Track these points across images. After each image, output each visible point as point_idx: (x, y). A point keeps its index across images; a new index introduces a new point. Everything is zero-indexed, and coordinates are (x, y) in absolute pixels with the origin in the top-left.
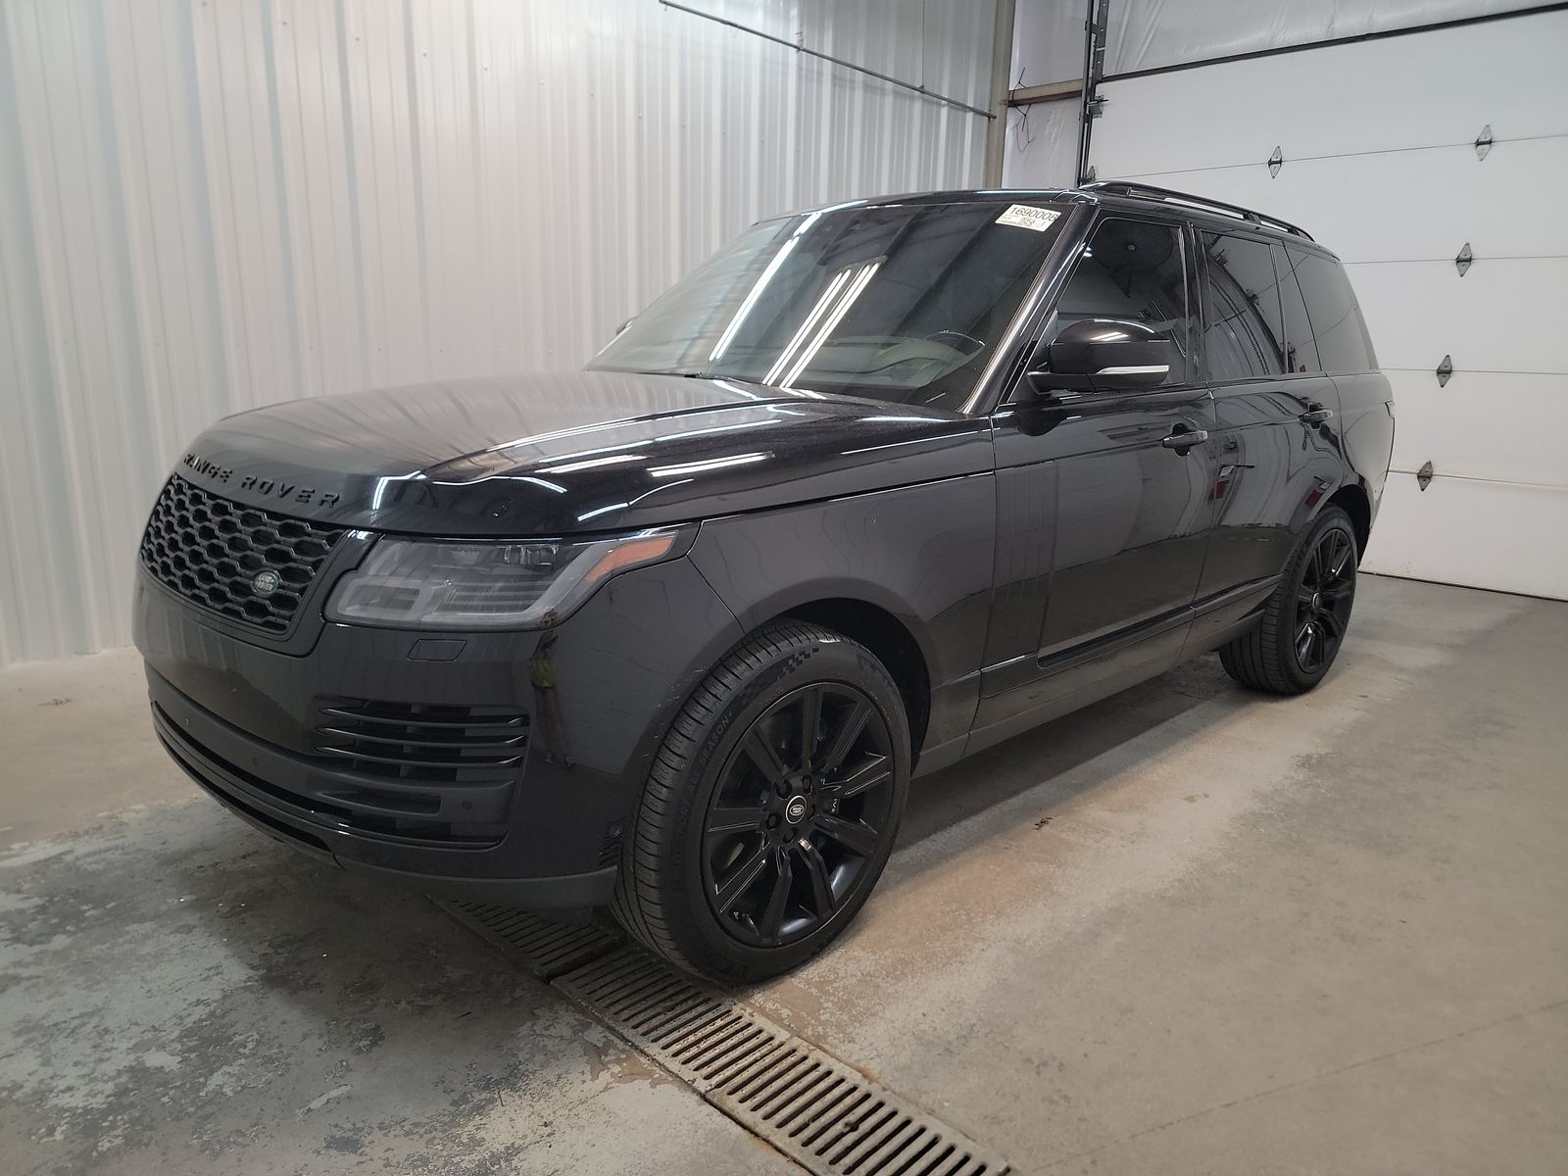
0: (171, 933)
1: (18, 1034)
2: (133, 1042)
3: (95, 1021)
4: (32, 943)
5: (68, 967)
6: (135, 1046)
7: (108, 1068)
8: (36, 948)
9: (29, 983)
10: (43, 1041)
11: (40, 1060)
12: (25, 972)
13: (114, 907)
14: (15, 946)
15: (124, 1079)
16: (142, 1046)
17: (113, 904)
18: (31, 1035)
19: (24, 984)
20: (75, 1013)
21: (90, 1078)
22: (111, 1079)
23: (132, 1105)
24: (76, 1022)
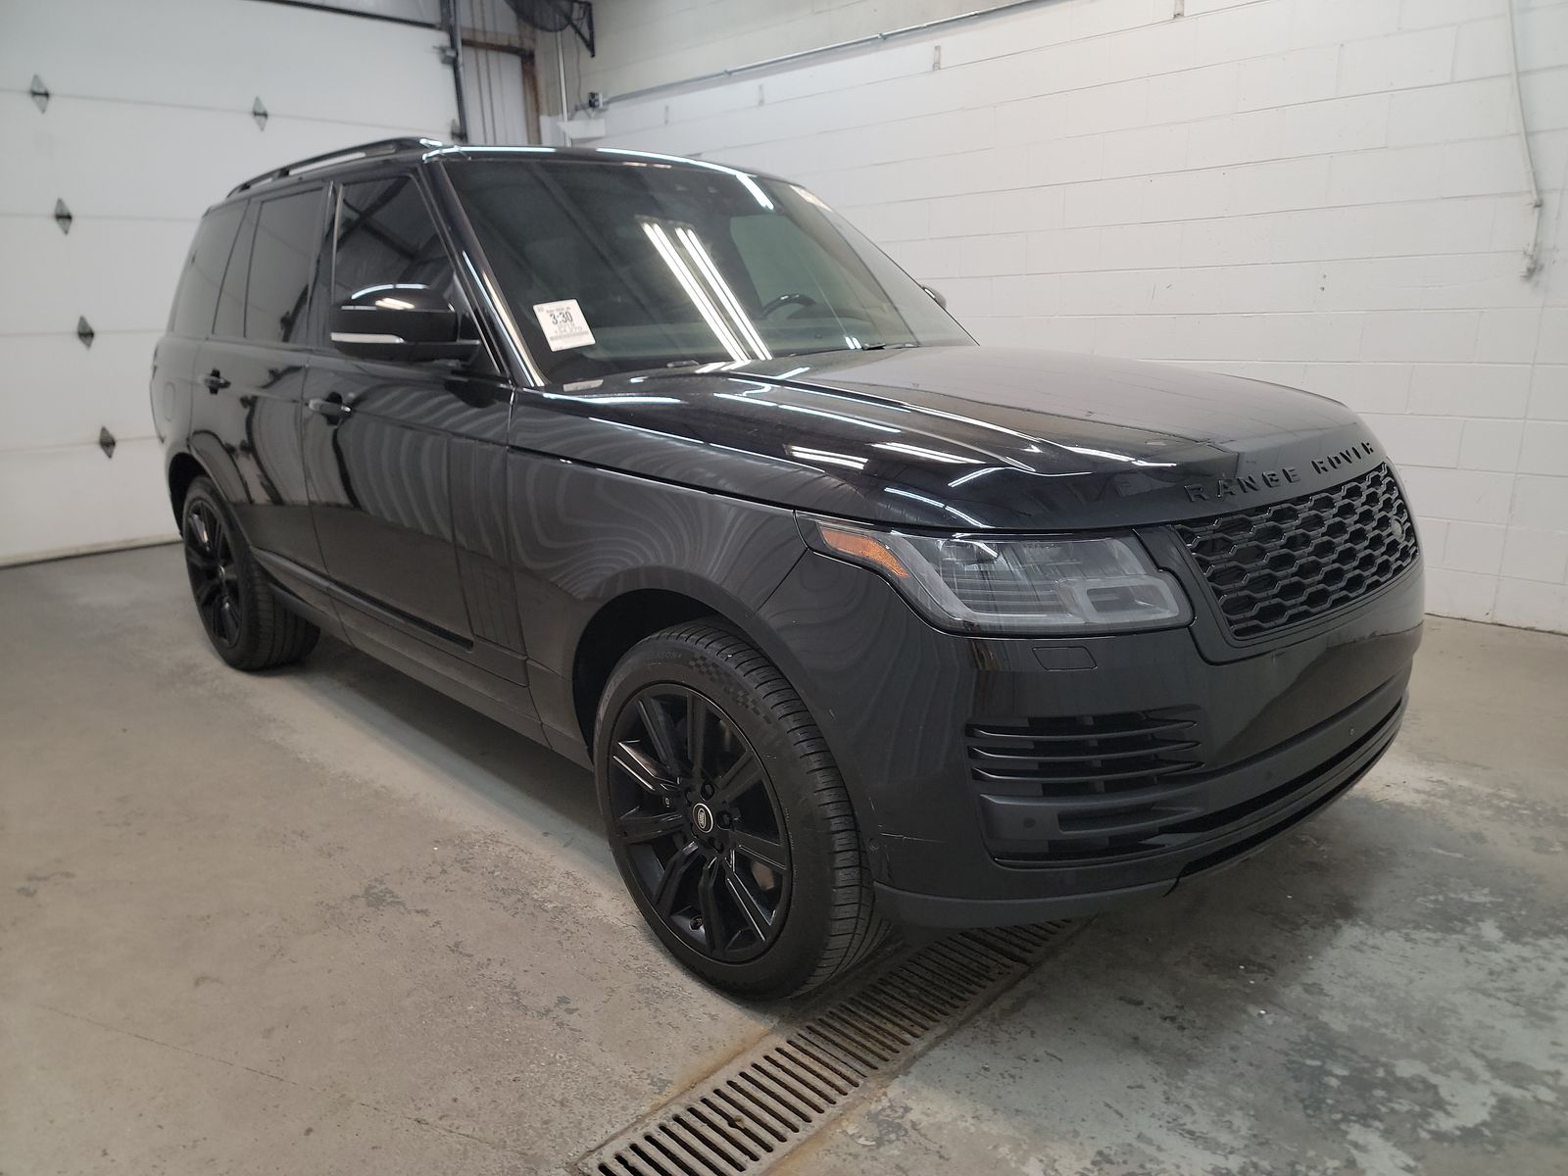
0: (1327, 995)
1: (1551, 1020)
2: (1485, 953)
3: (1489, 986)
4: (1435, 1087)
5: (1439, 1040)
6: (1490, 950)
7: (1527, 952)
8: (1434, 1079)
9: (1487, 1053)
10: (1541, 1001)
11: (1561, 990)
12: (1477, 1065)
13: (1313, 1058)
14: (1448, 1098)
15: (1529, 940)
16: (1489, 947)
17: (1309, 1062)
18: (1544, 1011)
19: (1491, 1055)
20: (1492, 1001)
21: (1546, 956)
22: (1535, 945)
23: (1545, 924)
24: (1500, 994)
